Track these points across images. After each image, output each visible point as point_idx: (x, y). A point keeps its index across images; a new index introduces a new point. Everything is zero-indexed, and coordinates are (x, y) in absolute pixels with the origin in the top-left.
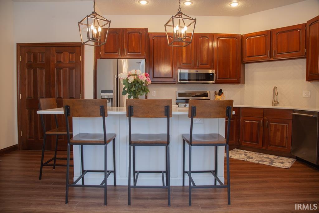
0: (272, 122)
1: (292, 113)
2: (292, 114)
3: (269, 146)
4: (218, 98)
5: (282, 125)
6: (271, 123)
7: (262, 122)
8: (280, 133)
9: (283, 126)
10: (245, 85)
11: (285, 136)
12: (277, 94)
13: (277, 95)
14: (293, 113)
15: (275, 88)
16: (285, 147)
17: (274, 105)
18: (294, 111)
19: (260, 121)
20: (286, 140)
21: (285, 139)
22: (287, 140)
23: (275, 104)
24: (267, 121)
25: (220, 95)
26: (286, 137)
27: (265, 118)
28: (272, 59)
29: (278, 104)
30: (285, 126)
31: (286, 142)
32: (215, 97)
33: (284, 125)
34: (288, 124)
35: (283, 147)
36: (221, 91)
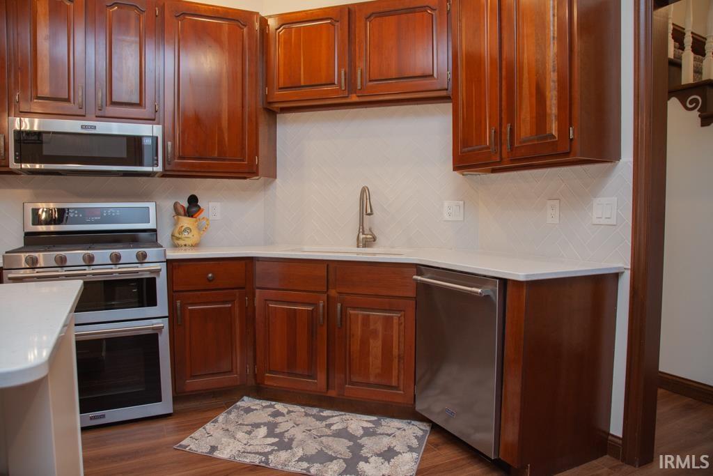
0: (354, 308)
1: (415, 277)
2: (416, 280)
3: (347, 386)
4: (186, 225)
5: (385, 316)
6: (351, 312)
7: (324, 306)
8: (380, 343)
9: (388, 321)
10: (278, 181)
11: (395, 352)
12: (369, 211)
13: (369, 214)
14: (419, 278)
15: (364, 190)
16: (397, 388)
17: (365, 246)
18: (419, 268)
19: (315, 304)
20: (399, 365)
21: (396, 361)
22: (402, 366)
23: (367, 244)
24: (339, 306)
25: (192, 217)
26: (399, 355)
27: (333, 293)
28: (354, 98)
29: (375, 240)
30: (395, 321)
31: (399, 371)
32: (176, 224)
33: (392, 317)
34: (403, 313)
35: (391, 387)
36: (193, 200)
